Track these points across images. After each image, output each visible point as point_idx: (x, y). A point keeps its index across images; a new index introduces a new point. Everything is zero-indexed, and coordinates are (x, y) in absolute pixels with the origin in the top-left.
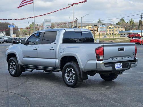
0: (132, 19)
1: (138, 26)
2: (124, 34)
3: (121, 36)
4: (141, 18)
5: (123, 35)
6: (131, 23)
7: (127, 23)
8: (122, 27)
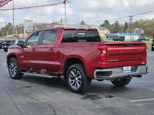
0: (117, 21)
1: (124, 29)
2: (111, 37)
3: (107, 39)
4: (131, 19)
5: (109, 37)
6: (116, 25)
7: (112, 25)
8: (107, 30)
